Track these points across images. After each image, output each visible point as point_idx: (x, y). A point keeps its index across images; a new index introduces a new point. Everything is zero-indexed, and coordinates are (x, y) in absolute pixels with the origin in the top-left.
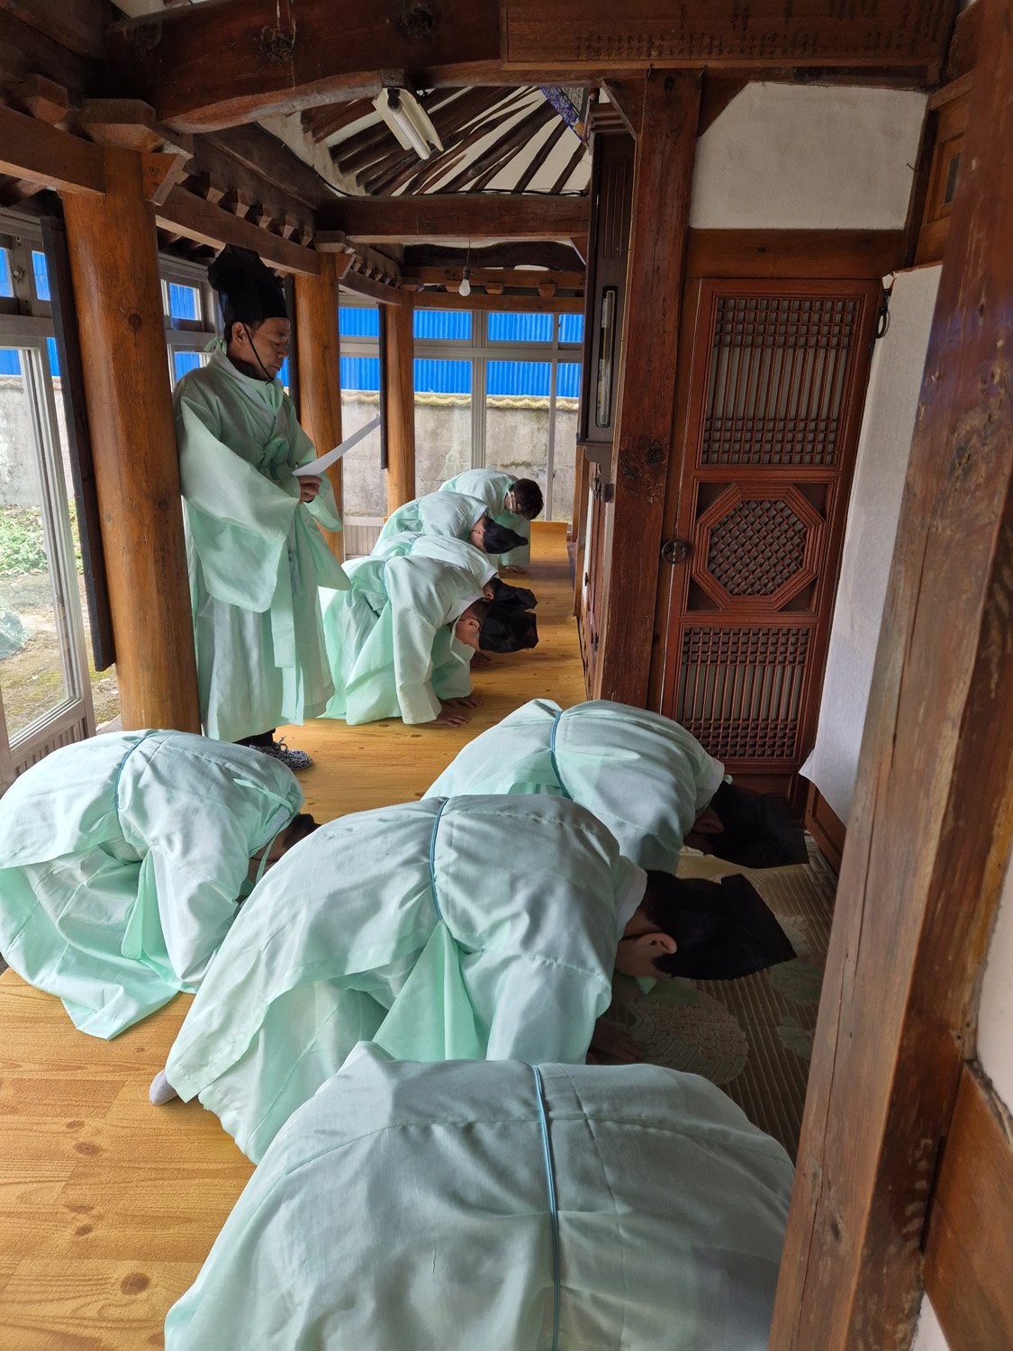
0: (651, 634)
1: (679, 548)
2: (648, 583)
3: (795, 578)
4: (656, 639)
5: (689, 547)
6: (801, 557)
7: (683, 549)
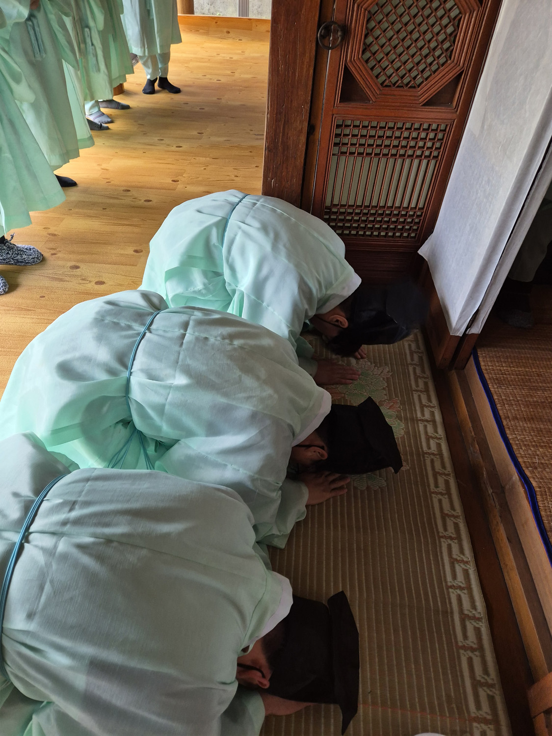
0: (306, 124)
1: (336, 32)
2: (305, 70)
3: (443, 70)
4: (311, 129)
5: (346, 31)
6: (452, 48)
7: (339, 34)
